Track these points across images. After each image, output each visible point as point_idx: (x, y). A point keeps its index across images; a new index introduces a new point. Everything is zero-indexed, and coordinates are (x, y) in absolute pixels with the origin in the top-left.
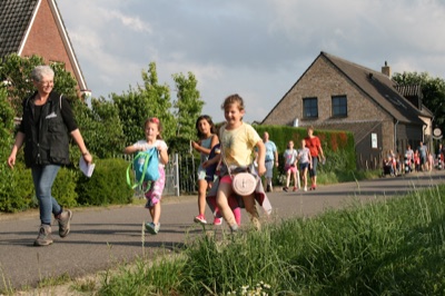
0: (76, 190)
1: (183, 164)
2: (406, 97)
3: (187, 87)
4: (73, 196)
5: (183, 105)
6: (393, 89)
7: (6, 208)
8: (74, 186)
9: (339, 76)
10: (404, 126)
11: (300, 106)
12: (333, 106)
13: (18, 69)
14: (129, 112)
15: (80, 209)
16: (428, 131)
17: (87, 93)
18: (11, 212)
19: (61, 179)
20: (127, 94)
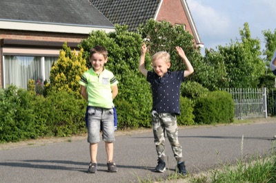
0: (193, 113)
1: (270, 95)
3: (273, 40)
4: (191, 117)
5: (270, 53)
7: (147, 124)
8: (192, 110)
13: (154, 29)
14: (230, 58)
15: (197, 126)
17: (200, 45)
18: (149, 127)
19: (183, 105)
20: (229, 46)
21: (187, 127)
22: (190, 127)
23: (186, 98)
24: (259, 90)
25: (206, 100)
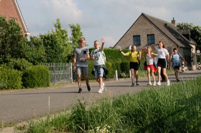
2: (183, 35)
3: (77, 30)
4: (20, 83)
5: (74, 39)
6: (177, 31)
8: (20, 79)
9: (150, 25)
10: (182, 49)
11: (132, 39)
12: (148, 40)
14: (48, 43)
15: (24, 89)
16: (194, 51)
17: (27, 33)
19: (14, 75)
20: (47, 34)
21: (17, 90)
22: (19, 90)
23: (16, 70)
24: (67, 64)
25: (30, 71)
